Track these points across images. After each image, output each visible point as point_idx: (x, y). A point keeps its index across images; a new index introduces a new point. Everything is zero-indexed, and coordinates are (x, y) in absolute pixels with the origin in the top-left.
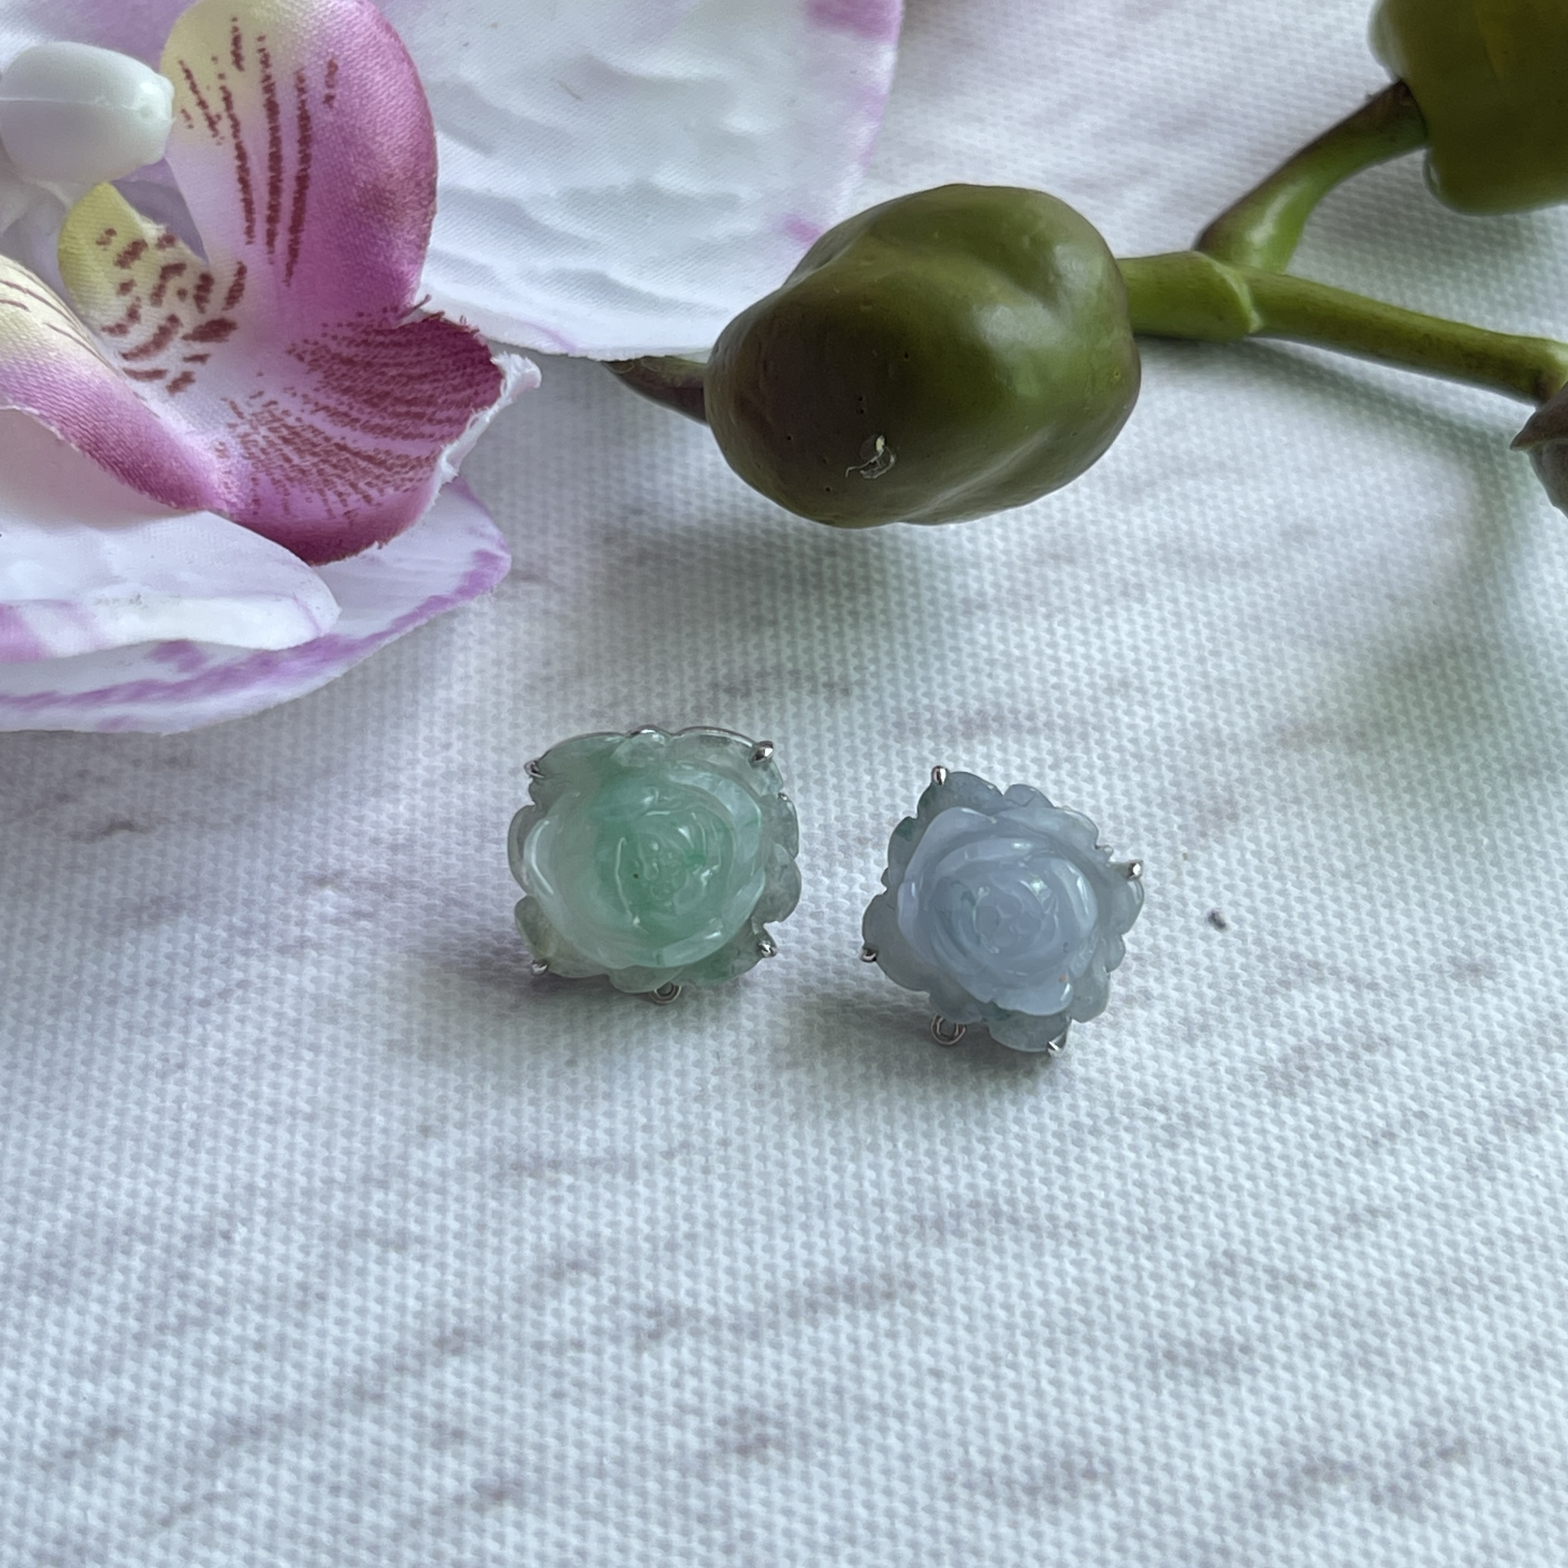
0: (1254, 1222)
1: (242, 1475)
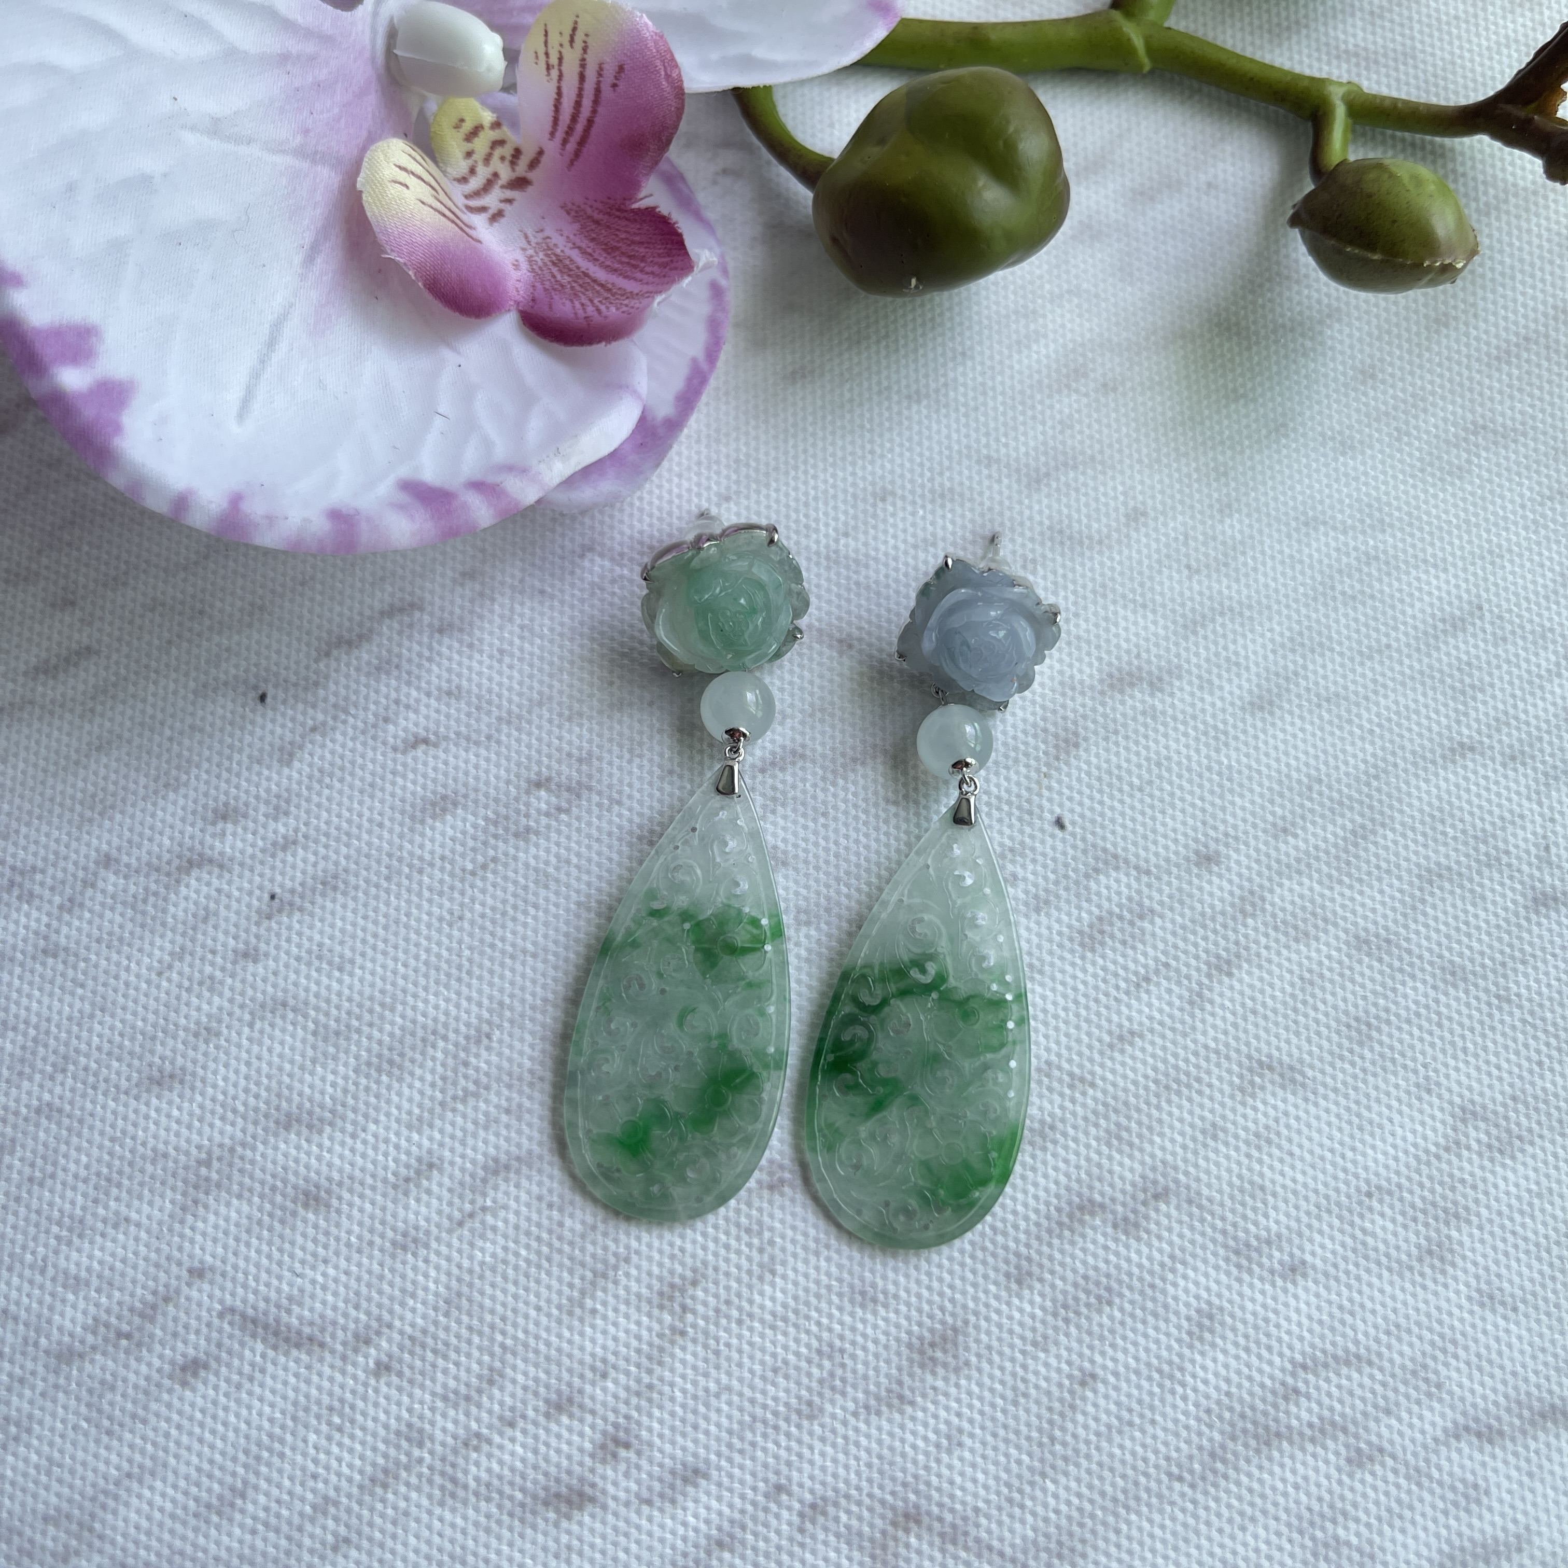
1: (500, 1195)
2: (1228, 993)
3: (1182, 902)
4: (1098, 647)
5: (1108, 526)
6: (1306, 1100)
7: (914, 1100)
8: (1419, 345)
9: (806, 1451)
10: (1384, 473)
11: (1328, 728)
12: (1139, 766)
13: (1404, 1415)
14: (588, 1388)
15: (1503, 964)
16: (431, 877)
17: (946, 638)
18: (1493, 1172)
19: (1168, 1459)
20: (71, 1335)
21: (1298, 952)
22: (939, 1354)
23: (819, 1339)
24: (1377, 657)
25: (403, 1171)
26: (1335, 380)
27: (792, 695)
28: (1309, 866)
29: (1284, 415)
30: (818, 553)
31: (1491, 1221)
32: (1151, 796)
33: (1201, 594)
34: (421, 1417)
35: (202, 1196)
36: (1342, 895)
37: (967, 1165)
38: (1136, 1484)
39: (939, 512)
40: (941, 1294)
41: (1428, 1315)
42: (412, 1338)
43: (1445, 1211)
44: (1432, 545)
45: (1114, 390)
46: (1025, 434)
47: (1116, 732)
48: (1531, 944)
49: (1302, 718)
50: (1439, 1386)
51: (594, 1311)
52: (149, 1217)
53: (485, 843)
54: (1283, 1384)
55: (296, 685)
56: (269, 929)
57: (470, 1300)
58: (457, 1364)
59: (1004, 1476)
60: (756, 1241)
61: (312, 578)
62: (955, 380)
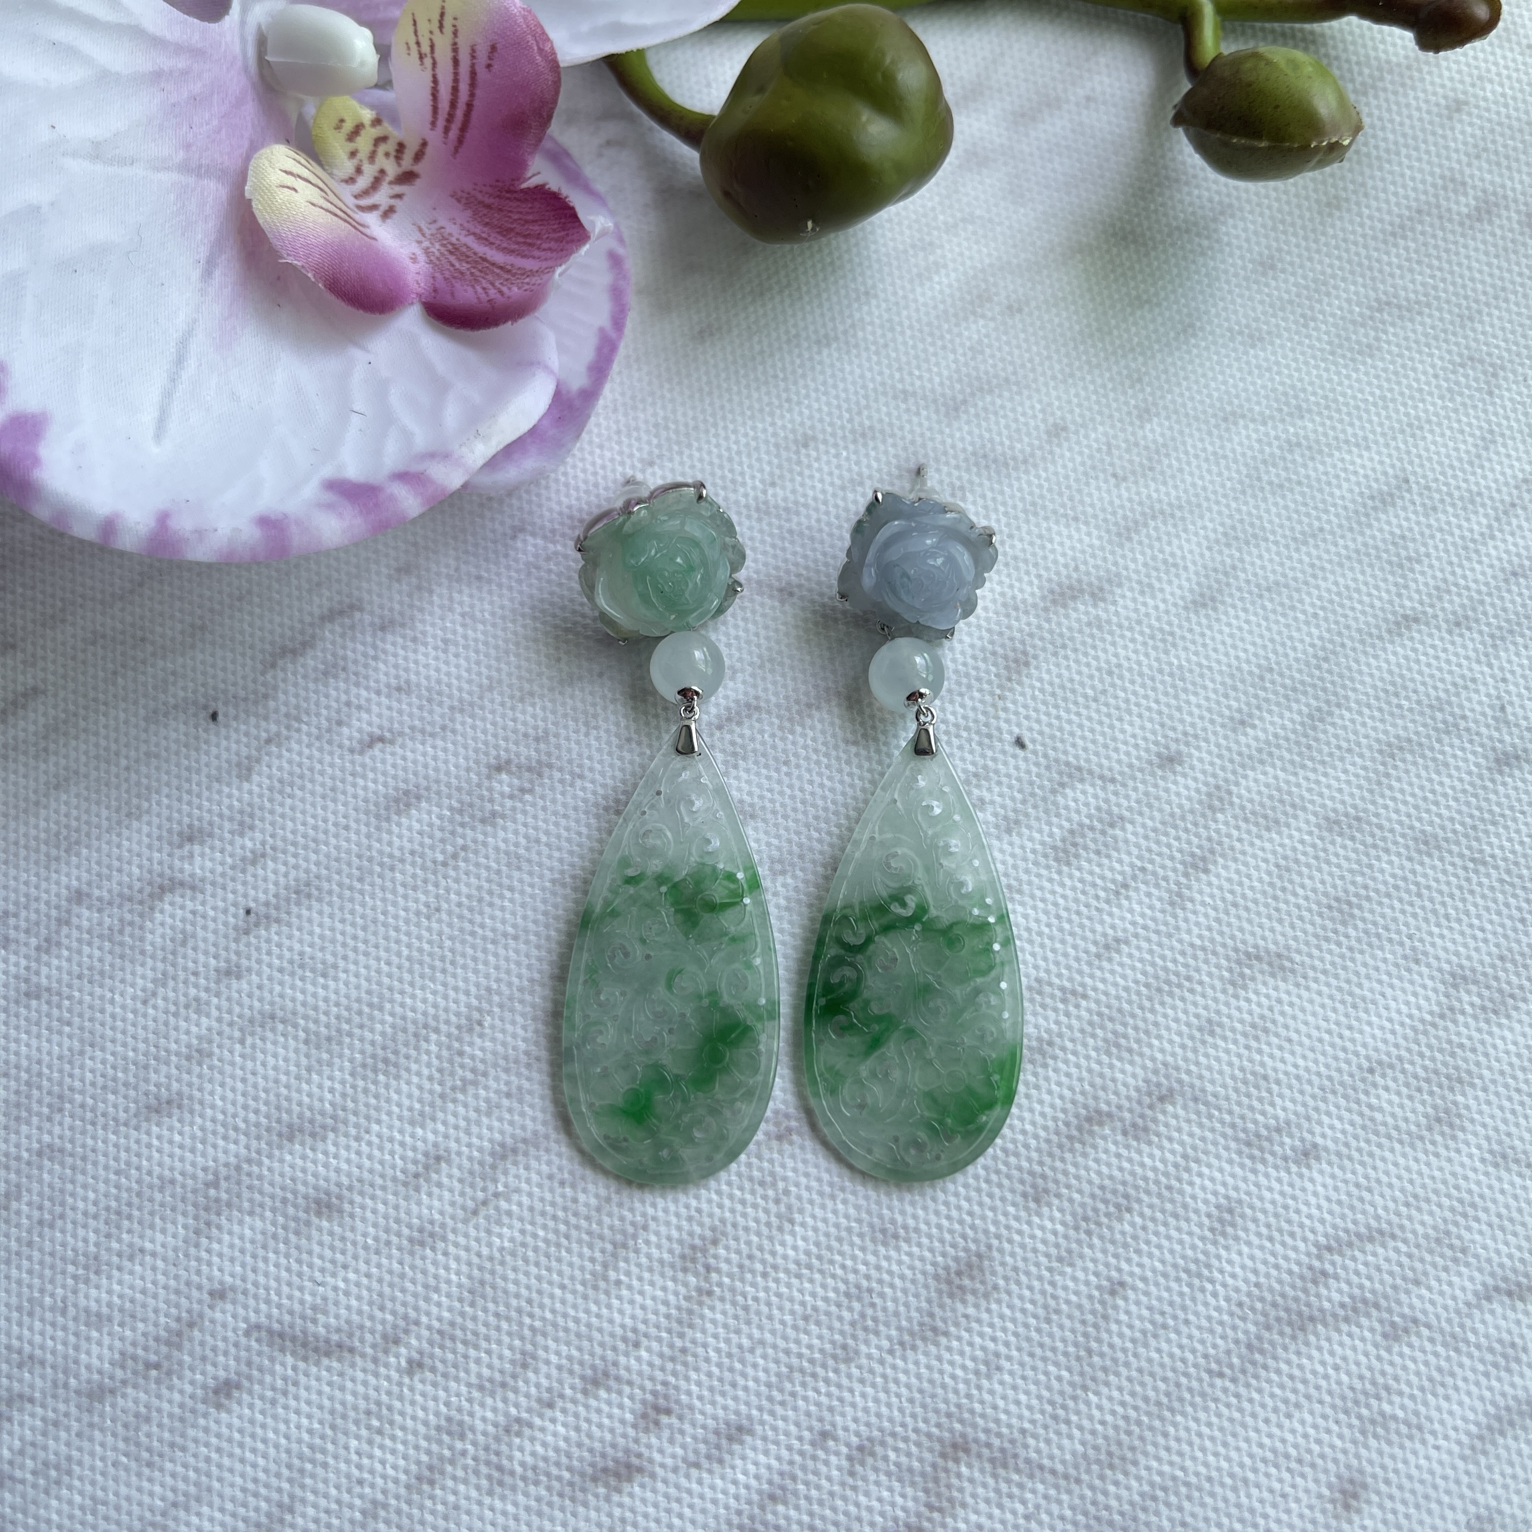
0: (1050, 955)
1: (511, 1179)
2: (1207, 890)
3: (1150, 806)
4: (1036, 565)
5: (1030, 445)
6: (1297, 985)
7: (910, 1033)
8: (1314, 231)
9: (846, 1395)
10: (1296, 360)
11: (1272, 616)
12: (1091, 677)
13: (1433, 1283)
14: (622, 1360)
15: (1474, 828)
16: (403, 873)
17: (885, 571)
18: (1490, 1034)
19: (1206, 1356)
20: (100, 1372)
21: (1271, 840)
22: (966, 1282)
23: (846, 1282)
24: (1311, 541)
25: (411, 1167)
26: (1236, 275)
27: (739, 649)
28: (1271, 754)
29: (1190, 315)
30: (747, 506)
31: (1494, 1082)
32: (1107, 705)
33: (1130, 500)
34: (460, 1410)
35: (213, 1217)
36: (1307, 779)
37: (970, 1091)
38: (1178, 1385)
39: (862, 451)
40: (961, 1222)
41: (1445, 1182)
42: (440, 1332)
43: (1448, 1077)
44: (1352, 425)
45: (1020, 310)
46: (937, 364)
47: (1064, 646)
48: (1499, 804)
49: (1245, 610)
50: (1464, 1251)
51: (618, 1283)
52: (163, 1246)
53: (453, 833)
54: (1311, 1268)
55: (245, 700)
56: (248, 945)
57: (494, 1287)
58: (489, 1352)
59: (1045, 1394)
60: (771, 1193)
61: (249, 592)
62: (862, 319)
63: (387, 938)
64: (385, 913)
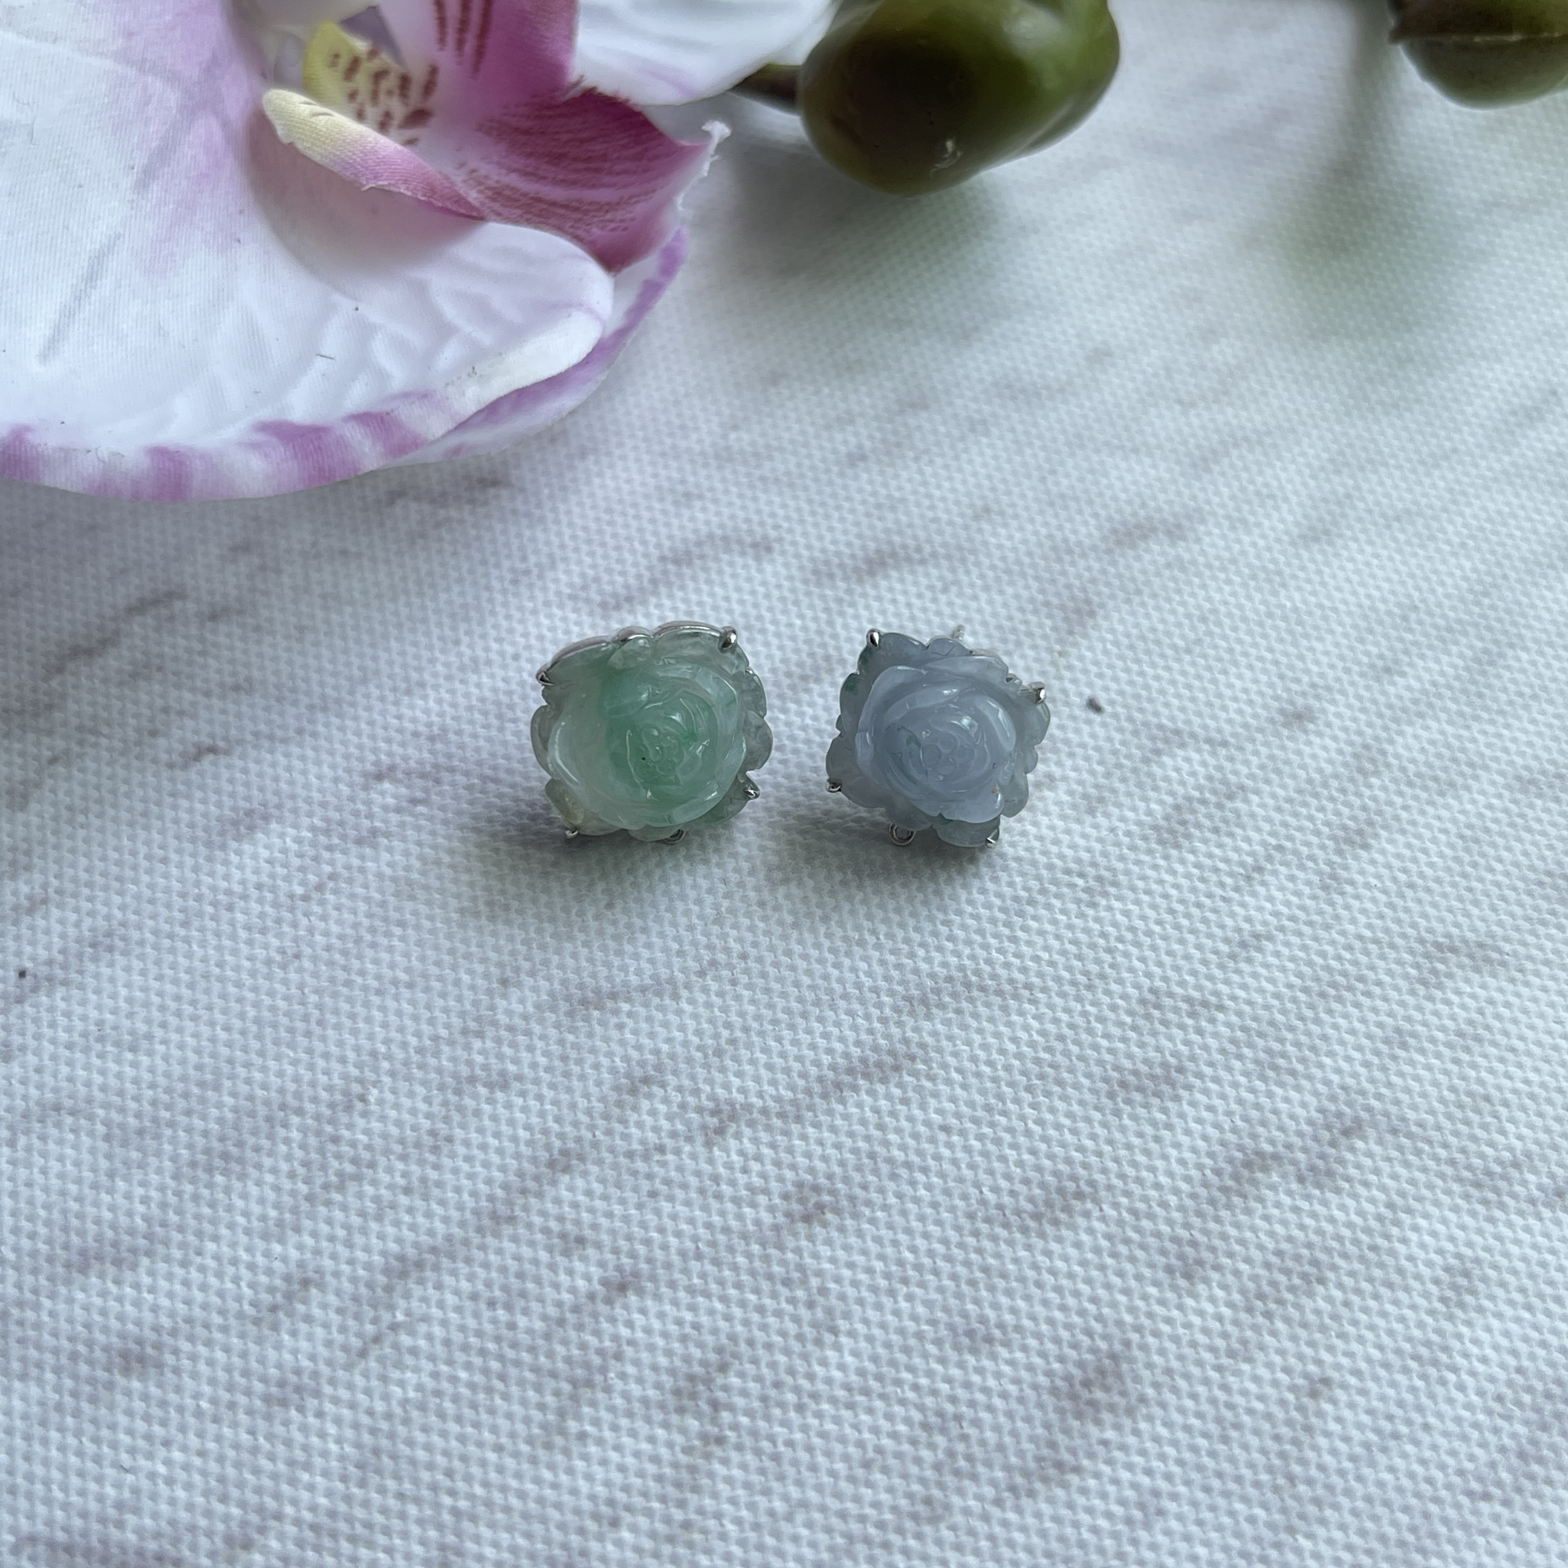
0: (1167, 960)
1: (415, 1304)
2: (1371, 869)
3: (1278, 772)
4: (1090, 503)
5: (1067, 372)
6: (1512, 981)
11: (1407, 548)
12: (1179, 625)
14: (594, 1546)
16: (246, 912)
19: (1461, 1473)
21: (1447, 807)
22: (1099, 1395)
23: (921, 1408)
24: (1444, 463)
25: (266, 1298)
28: (1430, 705)
33: (1203, 427)
36: (1484, 732)
38: (1426, 1515)
40: (1082, 1313)
42: (314, 1528)
47: (1138, 592)
49: (1370, 543)
51: (582, 1436)
57: (394, 1457)
59: (1235, 1543)
60: (800, 1294)
63: (224, 996)
64: (220, 965)
